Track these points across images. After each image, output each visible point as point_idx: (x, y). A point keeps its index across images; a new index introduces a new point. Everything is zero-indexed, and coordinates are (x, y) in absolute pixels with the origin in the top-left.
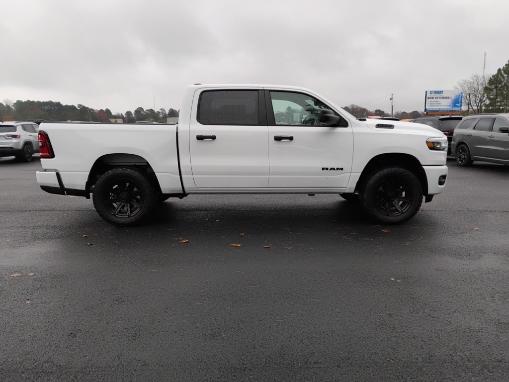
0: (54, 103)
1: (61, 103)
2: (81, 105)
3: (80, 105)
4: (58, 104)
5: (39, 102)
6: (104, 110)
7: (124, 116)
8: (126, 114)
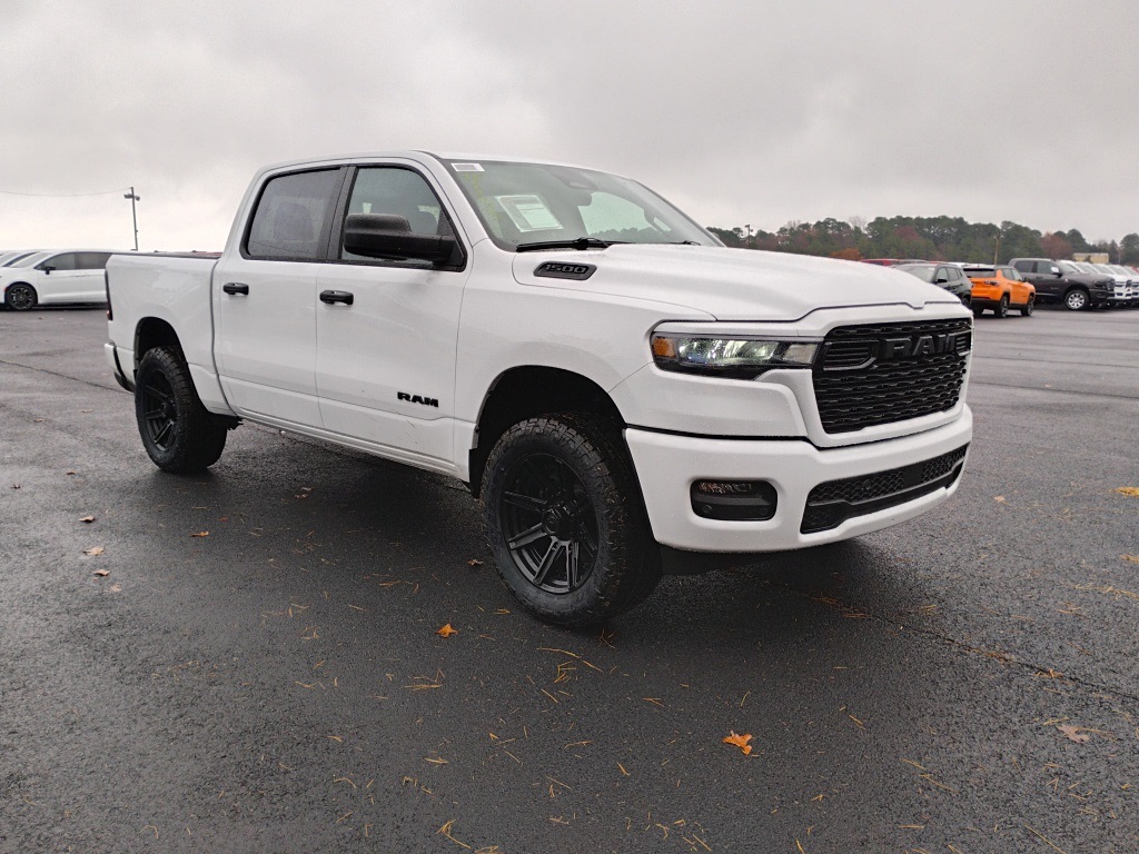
0: (950, 220)
1: (965, 220)
2: (1009, 223)
3: (1006, 224)
4: (960, 222)
5: (919, 220)
6: (1066, 232)
7: (1119, 245)
8: (1122, 242)
